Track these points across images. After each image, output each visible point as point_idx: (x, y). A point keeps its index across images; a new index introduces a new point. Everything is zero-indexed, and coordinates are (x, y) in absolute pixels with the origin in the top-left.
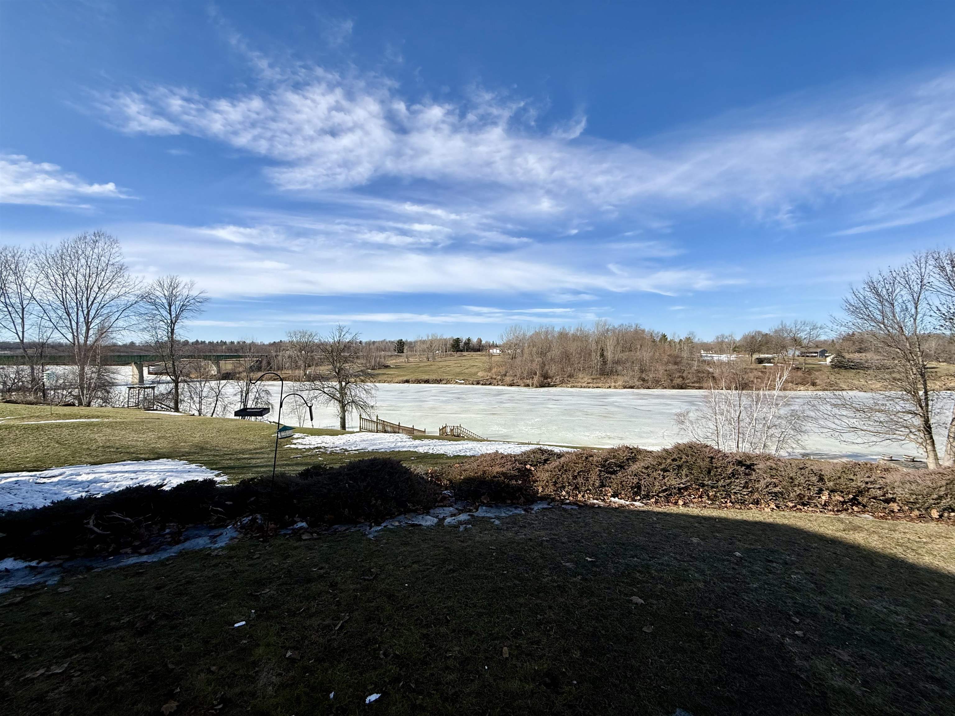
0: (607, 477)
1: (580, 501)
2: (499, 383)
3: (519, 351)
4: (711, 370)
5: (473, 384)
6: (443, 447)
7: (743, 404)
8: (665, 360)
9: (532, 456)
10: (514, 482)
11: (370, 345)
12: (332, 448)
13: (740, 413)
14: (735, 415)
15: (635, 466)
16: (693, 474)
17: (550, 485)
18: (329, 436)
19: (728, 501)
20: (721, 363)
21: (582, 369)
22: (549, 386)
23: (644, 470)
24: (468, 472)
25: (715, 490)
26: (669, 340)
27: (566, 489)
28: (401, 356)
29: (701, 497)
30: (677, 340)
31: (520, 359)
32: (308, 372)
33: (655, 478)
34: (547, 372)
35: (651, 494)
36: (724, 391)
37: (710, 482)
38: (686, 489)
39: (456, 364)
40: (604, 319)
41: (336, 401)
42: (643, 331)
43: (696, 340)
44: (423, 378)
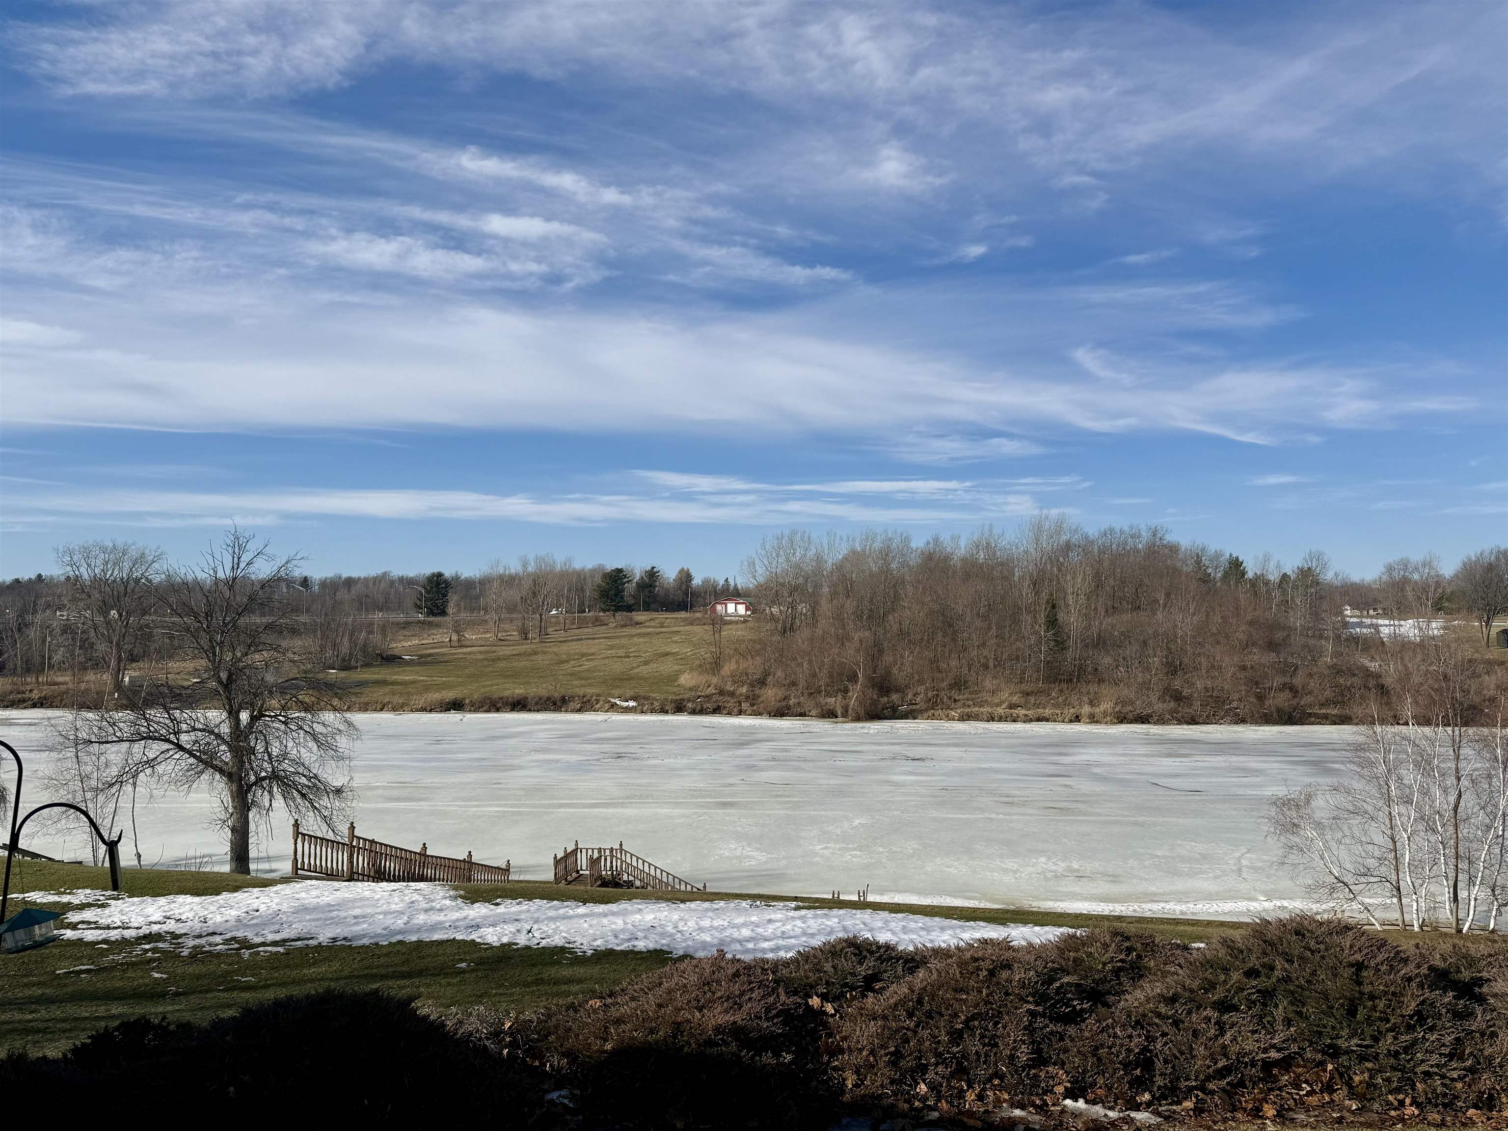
0: (1052, 1033)
1: (970, 1114)
2: (745, 706)
3: (802, 608)
4: (1373, 666)
5: (664, 711)
6: (562, 926)
7: (1466, 768)
8: (1241, 636)
9: (828, 967)
10: (768, 1058)
11: (336, 590)
12: (200, 936)
13: (1460, 796)
14: (1442, 801)
15: (1139, 994)
16: (1307, 1018)
17: (881, 1064)
18: (189, 899)
19: (1408, 1101)
20: (1403, 646)
21: (991, 665)
22: (894, 714)
23: (1163, 1009)
24: (627, 1028)
25: (1369, 1065)
26: (1250, 575)
27: (930, 1076)
28: (438, 625)
29: (1329, 1088)
30: (1274, 577)
31: (806, 633)
32: (127, 679)
33: (1195, 1034)
34: (888, 673)
35: (1183, 1084)
36: (1412, 731)
37: (1355, 1041)
38: (1286, 1064)
39: (611, 648)
40: (1054, 512)
41: (218, 776)
42: (1174, 549)
43: (1329, 576)
44: (506, 693)
